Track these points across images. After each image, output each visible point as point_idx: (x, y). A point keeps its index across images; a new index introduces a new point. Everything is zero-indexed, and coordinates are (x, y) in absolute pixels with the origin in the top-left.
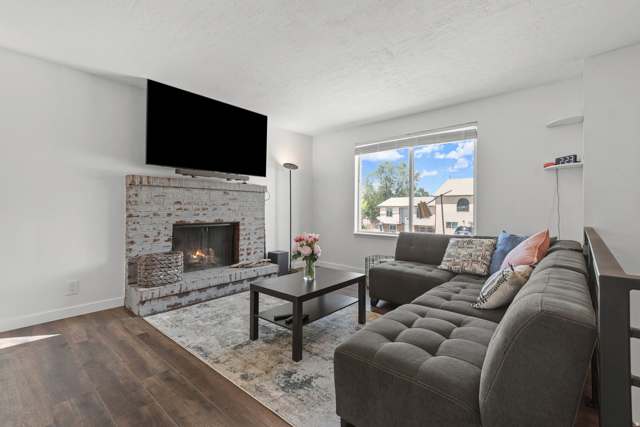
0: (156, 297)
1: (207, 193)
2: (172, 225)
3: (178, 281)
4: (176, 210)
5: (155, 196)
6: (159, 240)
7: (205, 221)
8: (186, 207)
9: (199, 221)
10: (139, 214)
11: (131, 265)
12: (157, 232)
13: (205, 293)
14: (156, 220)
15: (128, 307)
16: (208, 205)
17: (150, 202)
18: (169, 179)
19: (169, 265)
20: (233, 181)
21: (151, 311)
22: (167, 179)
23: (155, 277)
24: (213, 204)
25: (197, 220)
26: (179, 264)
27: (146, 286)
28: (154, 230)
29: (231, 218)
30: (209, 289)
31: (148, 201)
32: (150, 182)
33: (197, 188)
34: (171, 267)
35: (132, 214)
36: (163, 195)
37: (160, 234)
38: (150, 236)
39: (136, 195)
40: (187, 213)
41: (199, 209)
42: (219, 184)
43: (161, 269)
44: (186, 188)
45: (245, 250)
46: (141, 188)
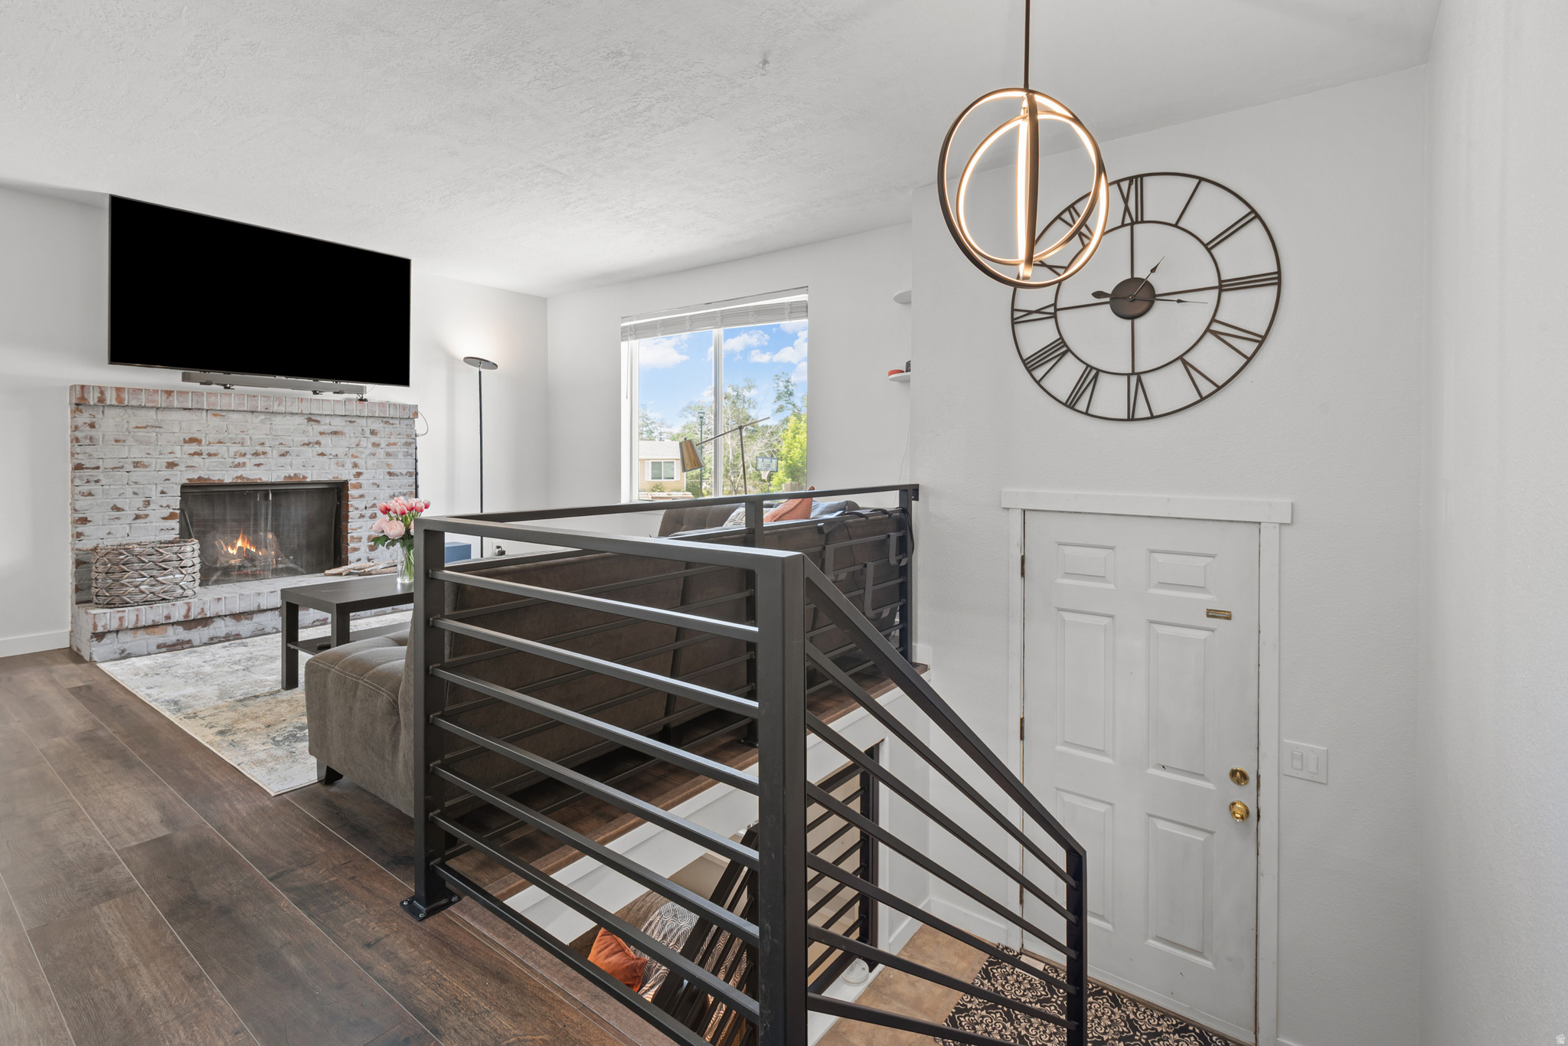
0: (131, 626)
1: (263, 420)
2: (180, 486)
3: (182, 597)
4: (188, 456)
5: (137, 427)
6: (147, 516)
7: (260, 479)
8: (213, 449)
9: (244, 478)
10: (100, 463)
11: (81, 566)
12: (143, 499)
13: (250, 622)
14: (138, 475)
15: (75, 649)
16: (267, 444)
17: (124, 439)
18: (169, 393)
19: (160, 564)
20: (328, 395)
21: (120, 654)
22: (163, 393)
23: (127, 588)
24: (281, 444)
25: (241, 477)
26: (187, 562)
27: (110, 605)
28: (135, 496)
29: (327, 473)
30: (259, 615)
31: (121, 438)
32: (124, 400)
33: (240, 411)
34: (166, 569)
35: (83, 463)
36: (156, 424)
37: (149, 504)
38: (127, 508)
39: (92, 426)
40: (214, 462)
41: (245, 454)
42: (293, 402)
43: (143, 573)
44: (211, 410)
45: (365, 540)
46: (103, 412)
